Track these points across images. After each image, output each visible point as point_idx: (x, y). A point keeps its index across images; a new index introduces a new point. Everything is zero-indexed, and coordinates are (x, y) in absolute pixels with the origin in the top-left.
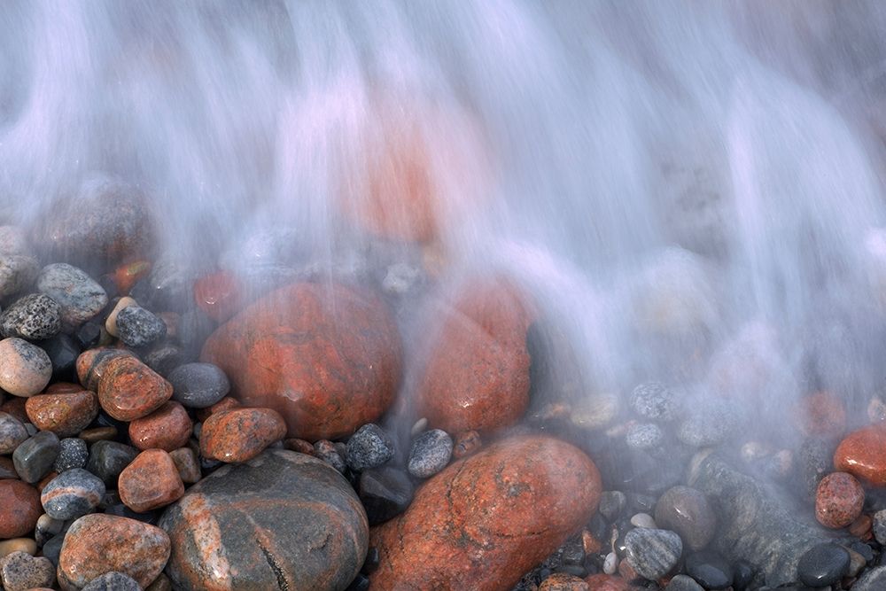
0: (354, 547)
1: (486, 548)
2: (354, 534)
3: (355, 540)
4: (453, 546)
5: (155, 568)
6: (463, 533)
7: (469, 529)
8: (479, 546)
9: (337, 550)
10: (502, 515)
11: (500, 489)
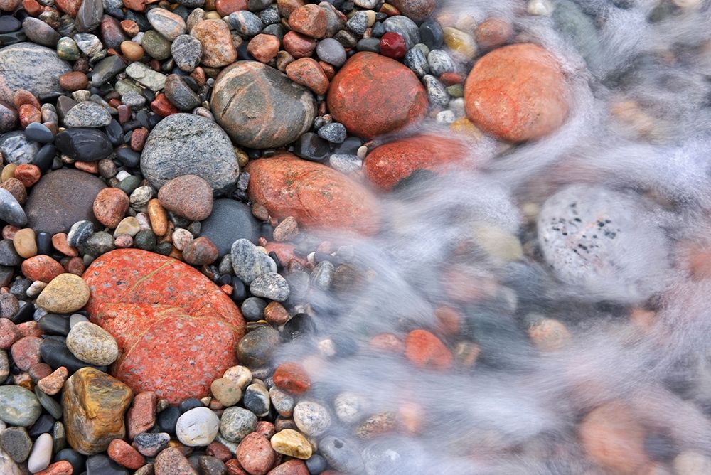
0: (257, 132)
1: (289, 194)
2: (263, 129)
3: (261, 131)
4: (284, 179)
5: (214, 61)
6: (293, 181)
7: (296, 183)
8: (288, 190)
9: (250, 125)
10: (309, 192)
11: (324, 187)
